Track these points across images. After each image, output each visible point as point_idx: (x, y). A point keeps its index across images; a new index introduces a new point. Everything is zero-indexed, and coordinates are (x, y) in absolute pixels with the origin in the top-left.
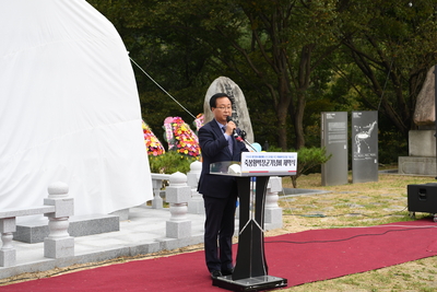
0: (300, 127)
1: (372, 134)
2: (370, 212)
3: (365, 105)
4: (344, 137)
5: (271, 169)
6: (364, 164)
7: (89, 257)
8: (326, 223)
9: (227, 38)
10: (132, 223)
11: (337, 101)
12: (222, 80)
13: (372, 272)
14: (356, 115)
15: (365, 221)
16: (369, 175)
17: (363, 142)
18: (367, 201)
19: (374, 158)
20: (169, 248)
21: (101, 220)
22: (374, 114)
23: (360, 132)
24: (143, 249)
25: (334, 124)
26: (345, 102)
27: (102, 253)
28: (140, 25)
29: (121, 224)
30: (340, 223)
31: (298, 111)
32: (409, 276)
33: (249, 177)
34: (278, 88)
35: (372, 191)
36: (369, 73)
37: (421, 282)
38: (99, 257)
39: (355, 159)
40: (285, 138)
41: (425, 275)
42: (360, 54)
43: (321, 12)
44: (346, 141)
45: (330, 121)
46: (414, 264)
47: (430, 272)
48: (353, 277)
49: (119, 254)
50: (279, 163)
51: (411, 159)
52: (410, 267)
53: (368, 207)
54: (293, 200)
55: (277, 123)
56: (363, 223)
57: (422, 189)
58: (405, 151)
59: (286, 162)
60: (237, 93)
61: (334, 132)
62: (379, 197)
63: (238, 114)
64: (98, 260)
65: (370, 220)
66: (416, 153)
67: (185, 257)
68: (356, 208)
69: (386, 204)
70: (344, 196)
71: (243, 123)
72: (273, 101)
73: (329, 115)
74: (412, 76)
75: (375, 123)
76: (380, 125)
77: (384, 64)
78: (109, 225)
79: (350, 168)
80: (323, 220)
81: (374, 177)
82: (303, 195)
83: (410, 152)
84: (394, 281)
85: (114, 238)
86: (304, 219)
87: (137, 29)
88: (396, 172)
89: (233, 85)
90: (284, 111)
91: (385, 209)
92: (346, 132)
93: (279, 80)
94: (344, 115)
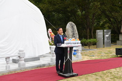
0: (92, 34)
1: (109, 35)
2: (107, 55)
4: (102, 36)
6: (107, 43)
7: (29, 67)
8: (93, 58)
9: (74, 13)
10: (44, 58)
11: (102, 27)
12: (70, 22)
13: (102, 72)
14: (105, 31)
15: (104, 57)
16: (108, 45)
17: (107, 37)
18: (106, 52)
19: (110, 41)
20: (51, 65)
22: (110, 30)
23: (106, 35)
24: (44, 65)
25: (100, 33)
26: (105, 27)
27: (33, 66)
29: (40, 59)
30: (98, 58)
32: (112, 73)
34: (87, 24)
35: (109, 49)
36: (110, 20)
37: (115, 74)
38: (32, 67)
39: (105, 41)
40: (88, 36)
41: (116, 73)
42: (108, 16)
44: (103, 37)
45: (98, 32)
46: (114, 69)
47: (118, 72)
48: (96, 73)
49: (38, 67)
51: (120, 41)
52: (113, 70)
53: (106, 54)
54: (88, 52)
55: (87, 33)
56: (104, 58)
57: (119, 49)
58: (118, 39)
60: (74, 26)
61: (99, 35)
62: (110, 51)
63: (75, 31)
64: (32, 68)
65: (106, 57)
66: (121, 40)
68: (103, 54)
69: (111, 53)
70: (101, 51)
71: (76, 33)
72: (85, 28)
73: (98, 31)
74: (121, 21)
75: (110, 32)
76: (111, 33)
77: (114, 18)
78: (37, 59)
79: (104, 43)
81: (110, 46)
82: (90, 51)
83: (120, 39)
84: (107, 74)
85: (38, 62)
88: (116, 44)
89: (73, 24)
90: (88, 30)
92: (103, 35)
93: (87, 22)
94: (102, 30)
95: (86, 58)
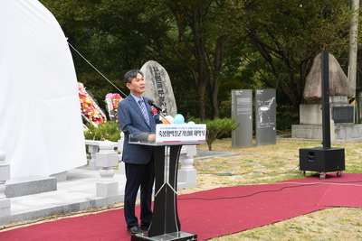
0: (215, 101)
1: (271, 107)
2: (270, 170)
3: (267, 84)
4: (250, 109)
5: (182, 139)
6: (265, 130)
7: (25, 216)
8: (233, 181)
10: (70, 183)
11: (246, 82)
12: (151, 63)
13: (270, 226)
14: (259, 92)
15: (265, 178)
16: (269, 140)
17: (264, 114)
18: (267, 161)
19: (273, 126)
20: (98, 205)
21: (40, 181)
22: (273, 91)
23: (262, 105)
24: (74, 208)
25: (241, 100)
26: (252, 82)
27: (37, 212)
28: (88, 18)
29: (58, 185)
30: (245, 181)
31: (214, 88)
32: (301, 229)
33: (164, 147)
34: (198, 70)
35: (272, 152)
36: (269, 60)
37: (312, 234)
38: (34, 215)
39: (258, 127)
41: (314, 228)
42: (263, 45)
43: (233, 10)
44: (251, 113)
45: (237, 97)
46: (305, 217)
47: (319, 224)
48: (254, 230)
49: (52, 212)
50: (190, 133)
51: (302, 126)
52: (303, 220)
53: (267, 166)
54: (208, 161)
55: (198, 98)
56: (263, 180)
57: (311, 152)
58: (297, 121)
59: (196, 133)
60: (163, 74)
61: (242, 106)
62: (277, 158)
63: (164, 91)
64: (33, 218)
65: (270, 178)
66: (305, 122)
67: (111, 214)
68: (258, 168)
69: (282, 164)
70: (249, 158)
71: (168, 98)
72: (194, 81)
73: (238, 92)
74: (302, 62)
75: (274, 98)
76: (278, 100)
77: (280, 53)
78: (48, 185)
79: (254, 134)
80: (231, 178)
81: (273, 142)
82: (216, 157)
83: (301, 121)
84: (288, 234)
85: (51, 197)
86: (216, 178)
87: (85, 21)
88: (290, 136)
89: (160, 68)
90: (203, 89)
91: (282, 168)
92: (251, 106)
93: (199, 64)
94: (249, 92)
95: (210, 183)
